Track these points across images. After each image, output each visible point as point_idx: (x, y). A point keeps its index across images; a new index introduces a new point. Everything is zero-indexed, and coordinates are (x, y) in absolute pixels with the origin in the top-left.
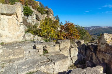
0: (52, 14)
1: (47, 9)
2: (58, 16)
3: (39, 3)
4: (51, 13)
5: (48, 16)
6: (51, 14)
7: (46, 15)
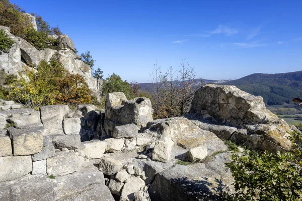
0: (71, 49)
1: (55, 37)
2: (90, 54)
3: (34, 18)
4: (68, 47)
5: (57, 54)
6: (68, 50)
7: (52, 52)
